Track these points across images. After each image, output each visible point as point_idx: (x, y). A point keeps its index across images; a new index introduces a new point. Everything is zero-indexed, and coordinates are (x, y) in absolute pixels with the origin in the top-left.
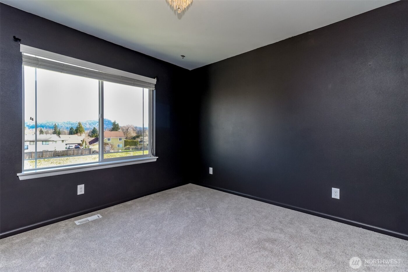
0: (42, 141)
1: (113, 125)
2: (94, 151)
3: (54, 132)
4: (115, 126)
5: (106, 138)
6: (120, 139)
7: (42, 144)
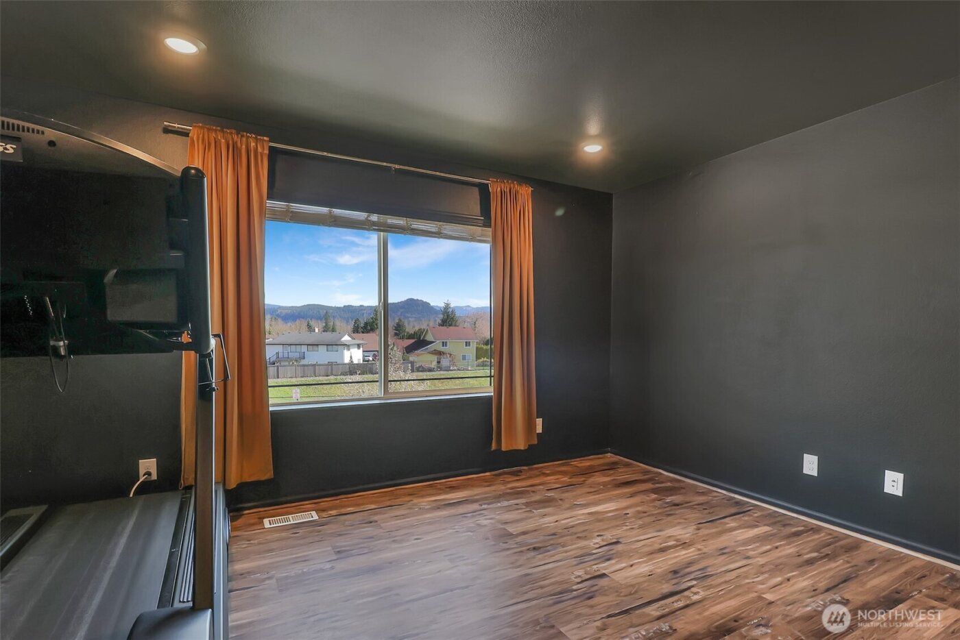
0: (327, 345)
1: (443, 314)
2: (419, 367)
3: (325, 327)
4: (448, 316)
5: (438, 341)
6: (467, 344)
7: (327, 351)
